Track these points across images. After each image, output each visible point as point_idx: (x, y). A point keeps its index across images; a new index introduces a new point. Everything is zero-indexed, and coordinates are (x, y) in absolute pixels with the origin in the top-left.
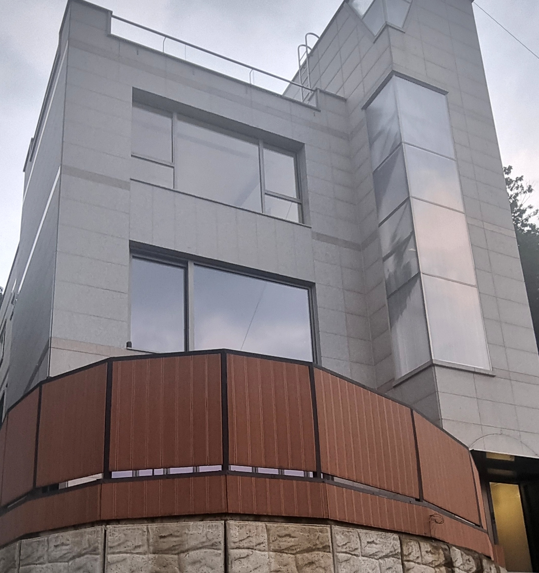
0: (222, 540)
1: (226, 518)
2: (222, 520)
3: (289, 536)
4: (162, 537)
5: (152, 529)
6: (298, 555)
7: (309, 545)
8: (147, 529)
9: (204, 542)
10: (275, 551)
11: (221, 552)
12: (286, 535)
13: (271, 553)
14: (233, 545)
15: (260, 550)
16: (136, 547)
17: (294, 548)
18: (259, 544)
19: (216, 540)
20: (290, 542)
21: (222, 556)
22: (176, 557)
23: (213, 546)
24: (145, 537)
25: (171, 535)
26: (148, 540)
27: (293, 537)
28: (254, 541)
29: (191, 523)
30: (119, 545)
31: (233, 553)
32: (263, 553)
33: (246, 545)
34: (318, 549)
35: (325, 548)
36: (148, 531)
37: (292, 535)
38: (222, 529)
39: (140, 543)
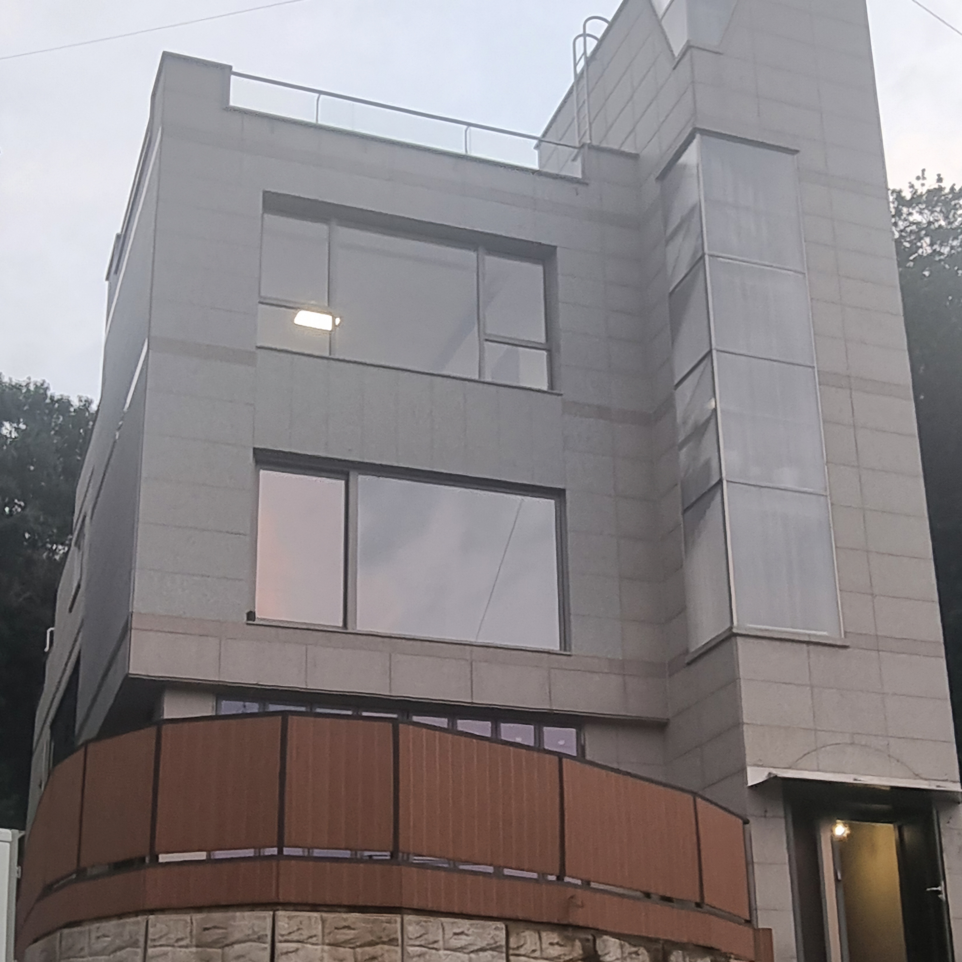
0: (269, 933)
1: (275, 908)
2: (271, 910)
3: (348, 927)
4: (206, 929)
5: (196, 920)
6: (359, 950)
7: (373, 938)
8: (191, 920)
9: (249, 935)
10: (329, 944)
11: (268, 946)
12: (345, 927)
13: (326, 948)
14: (280, 938)
15: (313, 944)
16: (178, 940)
17: (352, 941)
18: (311, 937)
19: (262, 933)
20: (350, 934)
21: (269, 951)
22: (219, 951)
23: (260, 939)
24: (188, 929)
25: (215, 927)
26: (191, 932)
27: (354, 929)
28: (305, 934)
29: (238, 914)
30: (161, 937)
31: (280, 947)
32: (316, 947)
33: (295, 938)
34: (384, 943)
35: (392, 941)
36: (192, 923)
37: (352, 926)
38: (269, 921)
39: (183, 936)
